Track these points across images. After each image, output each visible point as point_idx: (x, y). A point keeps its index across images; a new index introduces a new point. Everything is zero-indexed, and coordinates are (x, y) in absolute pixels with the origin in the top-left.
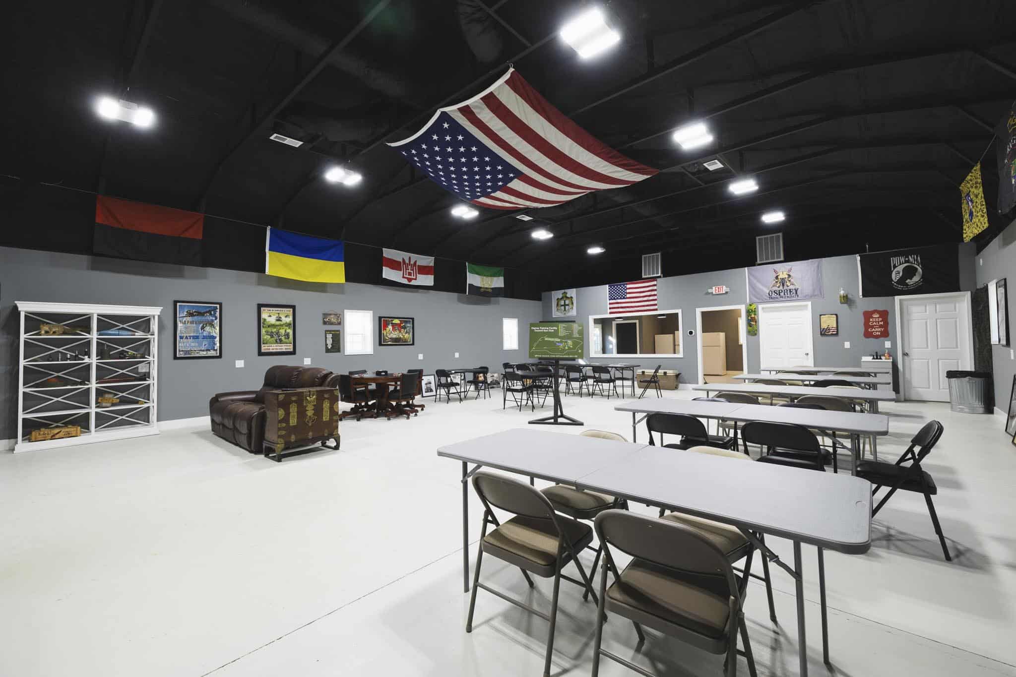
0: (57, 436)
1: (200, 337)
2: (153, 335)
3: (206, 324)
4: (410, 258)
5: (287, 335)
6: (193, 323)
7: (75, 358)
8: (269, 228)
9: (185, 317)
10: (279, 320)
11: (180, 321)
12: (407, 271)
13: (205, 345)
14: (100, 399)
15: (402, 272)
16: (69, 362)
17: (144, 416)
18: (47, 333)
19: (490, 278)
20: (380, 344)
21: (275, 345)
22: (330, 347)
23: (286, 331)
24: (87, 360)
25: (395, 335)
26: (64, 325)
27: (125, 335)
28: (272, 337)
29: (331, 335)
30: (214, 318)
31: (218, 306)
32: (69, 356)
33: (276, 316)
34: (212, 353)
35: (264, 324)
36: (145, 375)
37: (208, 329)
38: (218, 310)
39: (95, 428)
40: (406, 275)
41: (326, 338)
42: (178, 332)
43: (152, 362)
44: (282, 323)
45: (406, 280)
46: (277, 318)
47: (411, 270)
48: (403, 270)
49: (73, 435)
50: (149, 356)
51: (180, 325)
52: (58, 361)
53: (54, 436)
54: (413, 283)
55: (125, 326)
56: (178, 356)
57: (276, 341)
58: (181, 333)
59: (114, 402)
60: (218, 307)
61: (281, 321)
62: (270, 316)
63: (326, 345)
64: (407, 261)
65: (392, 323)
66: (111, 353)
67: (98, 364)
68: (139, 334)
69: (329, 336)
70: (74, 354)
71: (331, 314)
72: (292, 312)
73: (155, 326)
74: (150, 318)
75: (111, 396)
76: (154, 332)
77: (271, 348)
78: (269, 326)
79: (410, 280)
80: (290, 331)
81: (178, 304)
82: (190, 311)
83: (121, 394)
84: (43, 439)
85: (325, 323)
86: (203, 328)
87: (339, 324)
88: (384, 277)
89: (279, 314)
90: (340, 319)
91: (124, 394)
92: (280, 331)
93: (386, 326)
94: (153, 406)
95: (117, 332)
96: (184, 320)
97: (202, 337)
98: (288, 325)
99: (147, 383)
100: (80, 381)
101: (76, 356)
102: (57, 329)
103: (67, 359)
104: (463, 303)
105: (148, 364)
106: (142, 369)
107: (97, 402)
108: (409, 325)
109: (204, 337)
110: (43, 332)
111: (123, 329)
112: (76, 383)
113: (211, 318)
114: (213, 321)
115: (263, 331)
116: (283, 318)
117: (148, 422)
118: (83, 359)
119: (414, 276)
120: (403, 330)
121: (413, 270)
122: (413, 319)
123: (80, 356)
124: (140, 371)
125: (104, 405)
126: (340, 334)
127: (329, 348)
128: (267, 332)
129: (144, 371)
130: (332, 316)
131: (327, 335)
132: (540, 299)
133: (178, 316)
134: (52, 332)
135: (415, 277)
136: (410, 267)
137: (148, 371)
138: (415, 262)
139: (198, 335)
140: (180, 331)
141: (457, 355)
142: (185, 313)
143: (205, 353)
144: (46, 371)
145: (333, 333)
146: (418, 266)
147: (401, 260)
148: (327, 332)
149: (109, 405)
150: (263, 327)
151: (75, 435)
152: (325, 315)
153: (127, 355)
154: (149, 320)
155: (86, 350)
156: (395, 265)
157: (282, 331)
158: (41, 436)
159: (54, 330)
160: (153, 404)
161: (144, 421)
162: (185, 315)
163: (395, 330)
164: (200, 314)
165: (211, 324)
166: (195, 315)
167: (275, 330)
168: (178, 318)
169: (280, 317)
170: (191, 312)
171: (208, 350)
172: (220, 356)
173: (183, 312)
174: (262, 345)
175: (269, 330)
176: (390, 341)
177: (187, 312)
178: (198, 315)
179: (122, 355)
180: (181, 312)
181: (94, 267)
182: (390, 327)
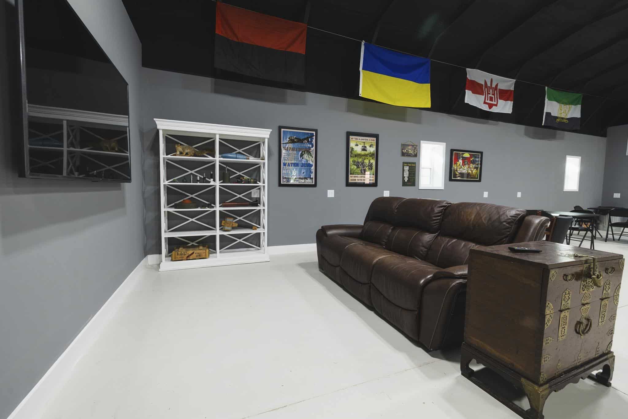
0: (191, 257)
1: (299, 165)
2: (263, 159)
3: (304, 152)
4: (492, 80)
5: (370, 166)
6: (294, 150)
7: (203, 180)
8: (363, 43)
9: (287, 143)
10: (364, 149)
11: (284, 148)
12: (489, 95)
13: (303, 173)
14: (223, 222)
15: (484, 96)
16: (198, 184)
17: (256, 240)
18: (181, 153)
19: (568, 106)
20: (451, 180)
21: (360, 176)
22: (406, 179)
23: (369, 161)
24: (212, 183)
25: (465, 170)
26: (195, 148)
27: (241, 160)
28: (358, 167)
29: (408, 167)
30: (311, 146)
31: (314, 133)
32: (198, 179)
33: (362, 146)
34: (309, 182)
35: (351, 153)
36: (257, 201)
37: (306, 156)
38: (314, 137)
39: (220, 249)
40: (488, 100)
41: (403, 170)
42: (282, 159)
43: (262, 188)
44: (366, 153)
45: (487, 106)
46: (363, 148)
47: (492, 94)
48: (485, 94)
49: (203, 257)
50: (260, 182)
51: (283, 151)
52: (191, 183)
53: (188, 256)
54: (494, 110)
55: (240, 151)
56: (282, 183)
57: (361, 172)
58: (285, 160)
59: (233, 226)
60: (314, 135)
61: (366, 150)
62: (357, 145)
63: (404, 177)
64: (489, 85)
65: (462, 157)
66: (231, 177)
67: (221, 187)
68: (252, 160)
69: (407, 168)
70: (203, 177)
71: (409, 145)
72: (375, 141)
73: (264, 151)
74: (260, 144)
75: (231, 220)
76: (264, 157)
77: (356, 178)
78: (356, 156)
79: (491, 106)
80: (373, 162)
81: (282, 130)
82: (291, 137)
83: (239, 218)
84: (181, 259)
85: (403, 154)
86: (302, 155)
87: (416, 155)
88: (466, 102)
89: (364, 143)
90: (417, 151)
91: (241, 218)
92: (365, 161)
93: (457, 160)
94: (264, 233)
95: (235, 156)
96: (286, 147)
97: (301, 165)
98: (372, 155)
99: (258, 208)
100: (207, 203)
101: (204, 178)
102: (189, 151)
103: (197, 181)
104: (530, 137)
105: (259, 190)
106: (254, 194)
107: (220, 226)
108: (477, 159)
109: (303, 165)
110: (178, 153)
111: (239, 153)
112: (204, 206)
113: (308, 145)
114: (310, 148)
115: (351, 160)
116: (368, 148)
117: (259, 246)
118: (209, 182)
119: (495, 101)
120: (471, 165)
121: (494, 95)
122: (482, 153)
123: (207, 179)
124: (253, 196)
125: (226, 228)
126: (415, 167)
127: (406, 181)
128: (354, 161)
129: (256, 196)
130: (410, 147)
131: (405, 167)
132: (604, 135)
133: (282, 143)
134: (185, 153)
135: (496, 103)
136: (491, 91)
137: (259, 197)
138: (497, 85)
139: (298, 162)
140: (284, 157)
141: (519, 195)
142: (288, 139)
143: (303, 181)
144: (184, 192)
145: (410, 165)
146: (499, 89)
147: (483, 83)
148: (405, 164)
149: (230, 228)
150: (351, 157)
151: (204, 257)
152: (404, 146)
153: (243, 180)
154: (259, 146)
155: (212, 173)
156: (477, 89)
157: (367, 161)
158: (178, 256)
159: (187, 151)
160: (263, 231)
161: (256, 246)
162: (287, 142)
163: (465, 164)
164: (300, 141)
165: (308, 151)
166: (296, 142)
167: (361, 159)
168: (282, 144)
169: (365, 147)
170: (293, 138)
171: (306, 178)
172: (315, 186)
173: (286, 138)
174: (350, 176)
175: (356, 159)
176: (459, 177)
177: (289, 138)
178: (298, 142)
179: (239, 179)
180: (285, 138)
181: (217, 91)
182: (461, 161)
